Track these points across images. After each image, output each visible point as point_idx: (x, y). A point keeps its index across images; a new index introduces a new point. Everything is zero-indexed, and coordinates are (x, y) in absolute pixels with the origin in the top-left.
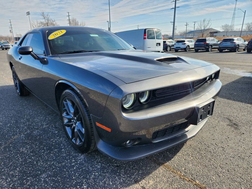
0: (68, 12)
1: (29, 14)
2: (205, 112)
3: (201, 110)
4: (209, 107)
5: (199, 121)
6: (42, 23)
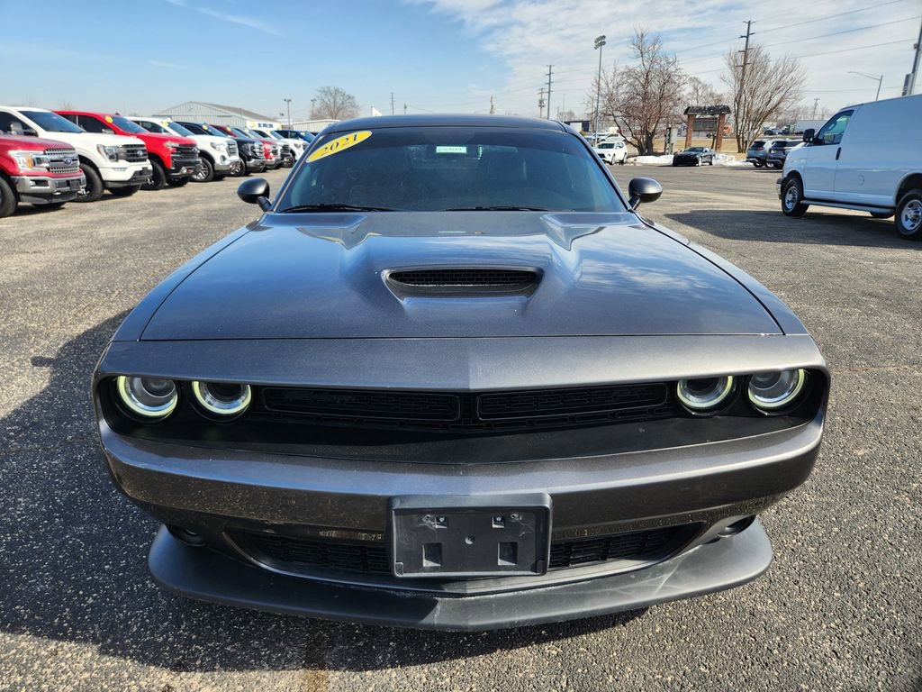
0: (749, 23)
1: (604, 43)
2: (469, 542)
3: (421, 521)
4: (494, 526)
5: (419, 568)
6: (629, 73)
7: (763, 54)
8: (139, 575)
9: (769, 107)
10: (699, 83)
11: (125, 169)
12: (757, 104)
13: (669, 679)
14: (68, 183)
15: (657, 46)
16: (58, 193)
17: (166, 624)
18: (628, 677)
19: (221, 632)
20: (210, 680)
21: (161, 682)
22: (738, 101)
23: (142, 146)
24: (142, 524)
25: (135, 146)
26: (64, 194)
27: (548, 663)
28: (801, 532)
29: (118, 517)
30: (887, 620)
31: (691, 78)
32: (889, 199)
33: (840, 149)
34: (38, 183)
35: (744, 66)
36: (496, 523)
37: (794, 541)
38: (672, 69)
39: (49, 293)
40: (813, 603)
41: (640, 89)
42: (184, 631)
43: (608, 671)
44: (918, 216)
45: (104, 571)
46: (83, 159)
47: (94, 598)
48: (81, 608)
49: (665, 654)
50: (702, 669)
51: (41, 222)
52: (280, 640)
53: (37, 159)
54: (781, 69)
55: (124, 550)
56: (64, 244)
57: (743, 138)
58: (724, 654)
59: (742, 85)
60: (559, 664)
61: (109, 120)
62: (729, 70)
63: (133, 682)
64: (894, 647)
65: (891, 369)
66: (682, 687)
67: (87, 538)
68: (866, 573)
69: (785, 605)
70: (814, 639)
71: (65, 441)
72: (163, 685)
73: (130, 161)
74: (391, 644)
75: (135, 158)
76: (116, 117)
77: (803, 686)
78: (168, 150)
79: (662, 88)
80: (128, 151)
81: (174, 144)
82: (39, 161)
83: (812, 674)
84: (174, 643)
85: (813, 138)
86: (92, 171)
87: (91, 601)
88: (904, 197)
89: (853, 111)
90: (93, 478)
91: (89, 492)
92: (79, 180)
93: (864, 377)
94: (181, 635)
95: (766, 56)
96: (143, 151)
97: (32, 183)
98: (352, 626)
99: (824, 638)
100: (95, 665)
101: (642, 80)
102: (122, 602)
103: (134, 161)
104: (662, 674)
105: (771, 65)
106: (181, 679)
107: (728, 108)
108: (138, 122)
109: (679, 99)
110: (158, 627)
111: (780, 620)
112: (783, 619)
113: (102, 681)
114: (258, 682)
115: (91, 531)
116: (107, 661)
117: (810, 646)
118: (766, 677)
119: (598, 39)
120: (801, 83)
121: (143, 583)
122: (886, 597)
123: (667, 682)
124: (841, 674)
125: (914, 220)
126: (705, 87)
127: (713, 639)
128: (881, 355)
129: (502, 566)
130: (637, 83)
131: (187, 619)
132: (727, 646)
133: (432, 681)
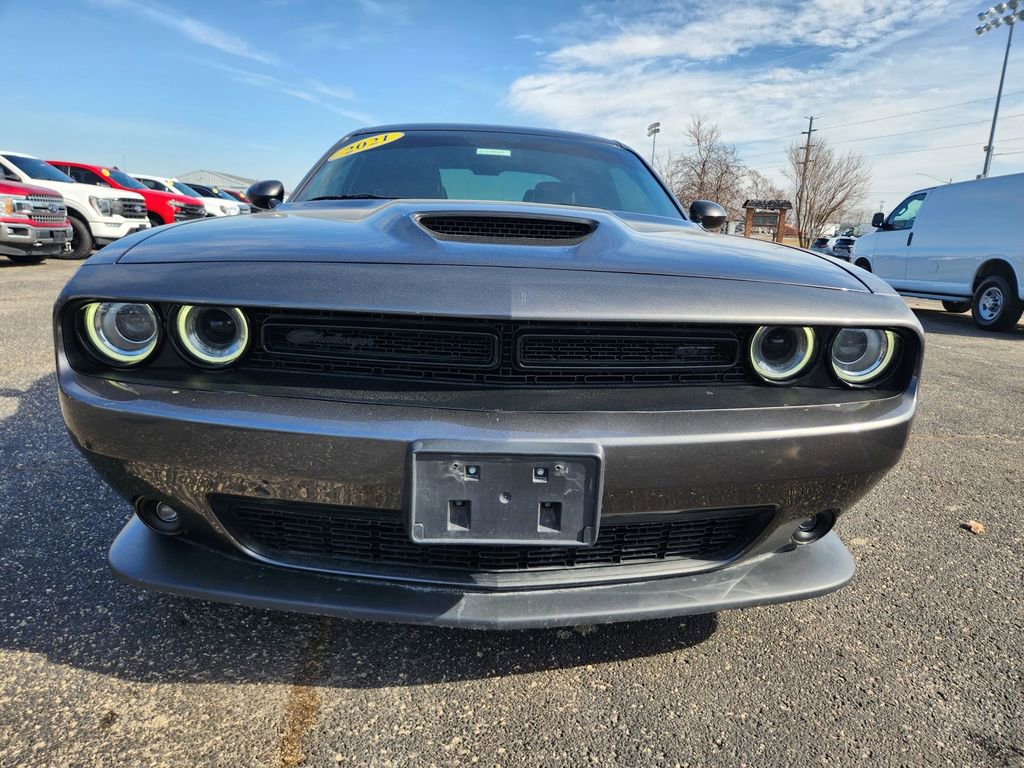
0: (811, 119)
1: (658, 130)
2: (503, 500)
3: (446, 470)
4: (535, 480)
5: (443, 531)
6: (685, 162)
7: (826, 149)
8: (88, 600)
9: (833, 204)
10: (759, 177)
11: (119, 225)
12: (820, 200)
13: (743, 716)
14: (52, 234)
15: (715, 135)
16: (39, 244)
17: (117, 649)
18: (692, 713)
19: (186, 659)
20: (167, 708)
21: (103, 709)
22: (799, 196)
23: (141, 201)
24: (98, 550)
25: (133, 200)
26: (45, 246)
27: (594, 697)
28: (892, 579)
29: (69, 542)
30: (998, 664)
31: (750, 172)
32: (965, 287)
33: (911, 234)
34: (16, 231)
35: (805, 164)
36: (537, 476)
37: (884, 586)
38: (730, 159)
39: (16, 336)
40: (911, 645)
41: (696, 179)
42: (140, 657)
43: (668, 707)
44: (996, 305)
45: (45, 594)
46: (72, 212)
47: (28, 621)
48: (9, 630)
49: (738, 691)
50: (783, 707)
51: (16, 274)
52: (261, 669)
53: (18, 204)
54: (845, 165)
55: (73, 574)
56: (40, 294)
57: (806, 234)
58: (808, 693)
59: (804, 180)
60: (609, 699)
61: (106, 173)
62: (790, 163)
63: (67, 708)
64: (1010, 690)
65: (980, 436)
66: (759, 724)
67: (29, 562)
68: (969, 619)
69: (877, 646)
70: (914, 680)
71: (15, 468)
72: (105, 712)
73: (126, 217)
74: (401, 675)
75: (132, 213)
76: (114, 171)
77: (905, 727)
78: (171, 209)
79: (719, 179)
80: (125, 206)
81: (178, 203)
82: (20, 206)
83: (914, 715)
84: (124, 668)
85: (882, 223)
86: (81, 226)
87: (24, 623)
88: (982, 284)
89: (925, 194)
90: (43, 505)
91: (37, 518)
92: (65, 231)
93: (950, 442)
94: (135, 661)
95: (829, 151)
96: (143, 207)
97: (9, 231)
98: (354, 657)
99: (927, 679)
100: (19, 689)
101: (699, 170)
102: (64, 625)
103: (131, 217)
104: (734, 711)
105: (835, 162)
106: (130, 706)
107: (789, 203)
108: (139, 180)
109: (737, 192)
110: (107, 652)
111: (874, 661)
112: (877, 660)
113: (27, 706)
114: (229, 712)
115: (34, 555)
116: (35, 685)
117: (911, 687)
118: (860, 717)
119: (652, 126)
120: (865, 181)
121: (93, 609)
122: (995, 642)
123: (740, 719)
124: (949, 715)
125: (992, 309)
126: (765, 181)
127: (794, 678)
128: (967, 425)
129: (542, 533)
130: (693, 172)
131: (145, 644)
132: (811, 684)
133: (451, 714)
